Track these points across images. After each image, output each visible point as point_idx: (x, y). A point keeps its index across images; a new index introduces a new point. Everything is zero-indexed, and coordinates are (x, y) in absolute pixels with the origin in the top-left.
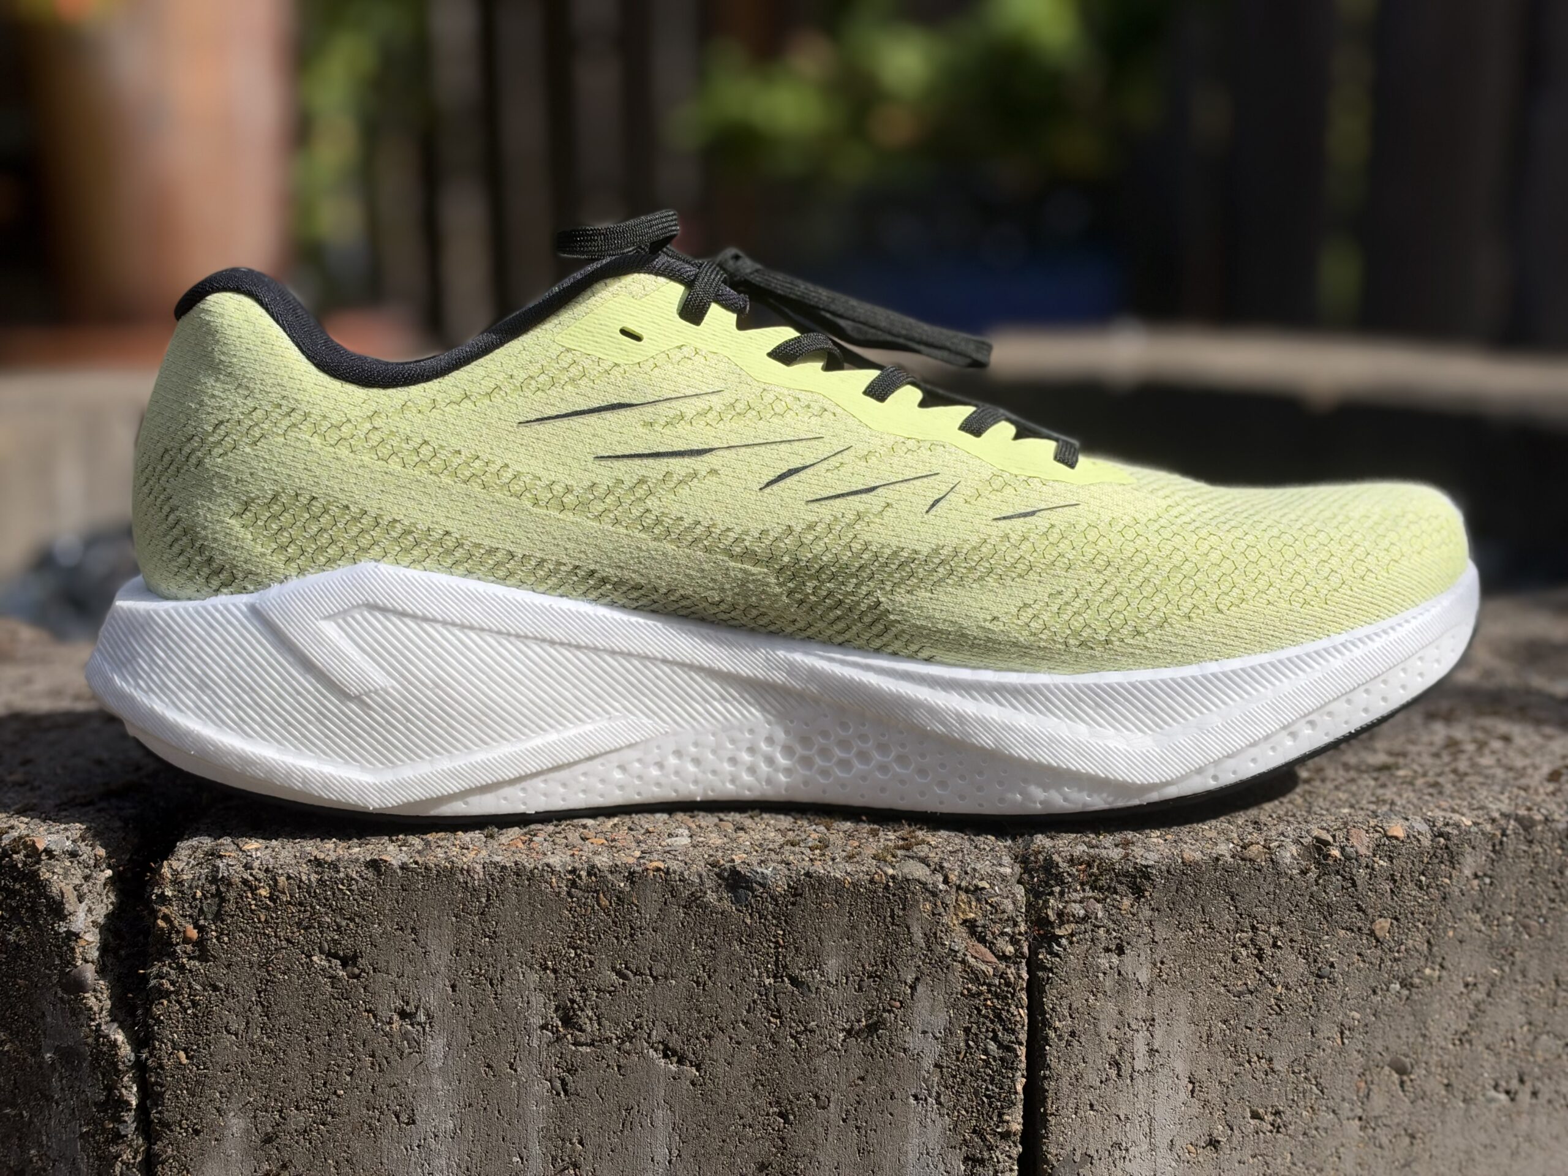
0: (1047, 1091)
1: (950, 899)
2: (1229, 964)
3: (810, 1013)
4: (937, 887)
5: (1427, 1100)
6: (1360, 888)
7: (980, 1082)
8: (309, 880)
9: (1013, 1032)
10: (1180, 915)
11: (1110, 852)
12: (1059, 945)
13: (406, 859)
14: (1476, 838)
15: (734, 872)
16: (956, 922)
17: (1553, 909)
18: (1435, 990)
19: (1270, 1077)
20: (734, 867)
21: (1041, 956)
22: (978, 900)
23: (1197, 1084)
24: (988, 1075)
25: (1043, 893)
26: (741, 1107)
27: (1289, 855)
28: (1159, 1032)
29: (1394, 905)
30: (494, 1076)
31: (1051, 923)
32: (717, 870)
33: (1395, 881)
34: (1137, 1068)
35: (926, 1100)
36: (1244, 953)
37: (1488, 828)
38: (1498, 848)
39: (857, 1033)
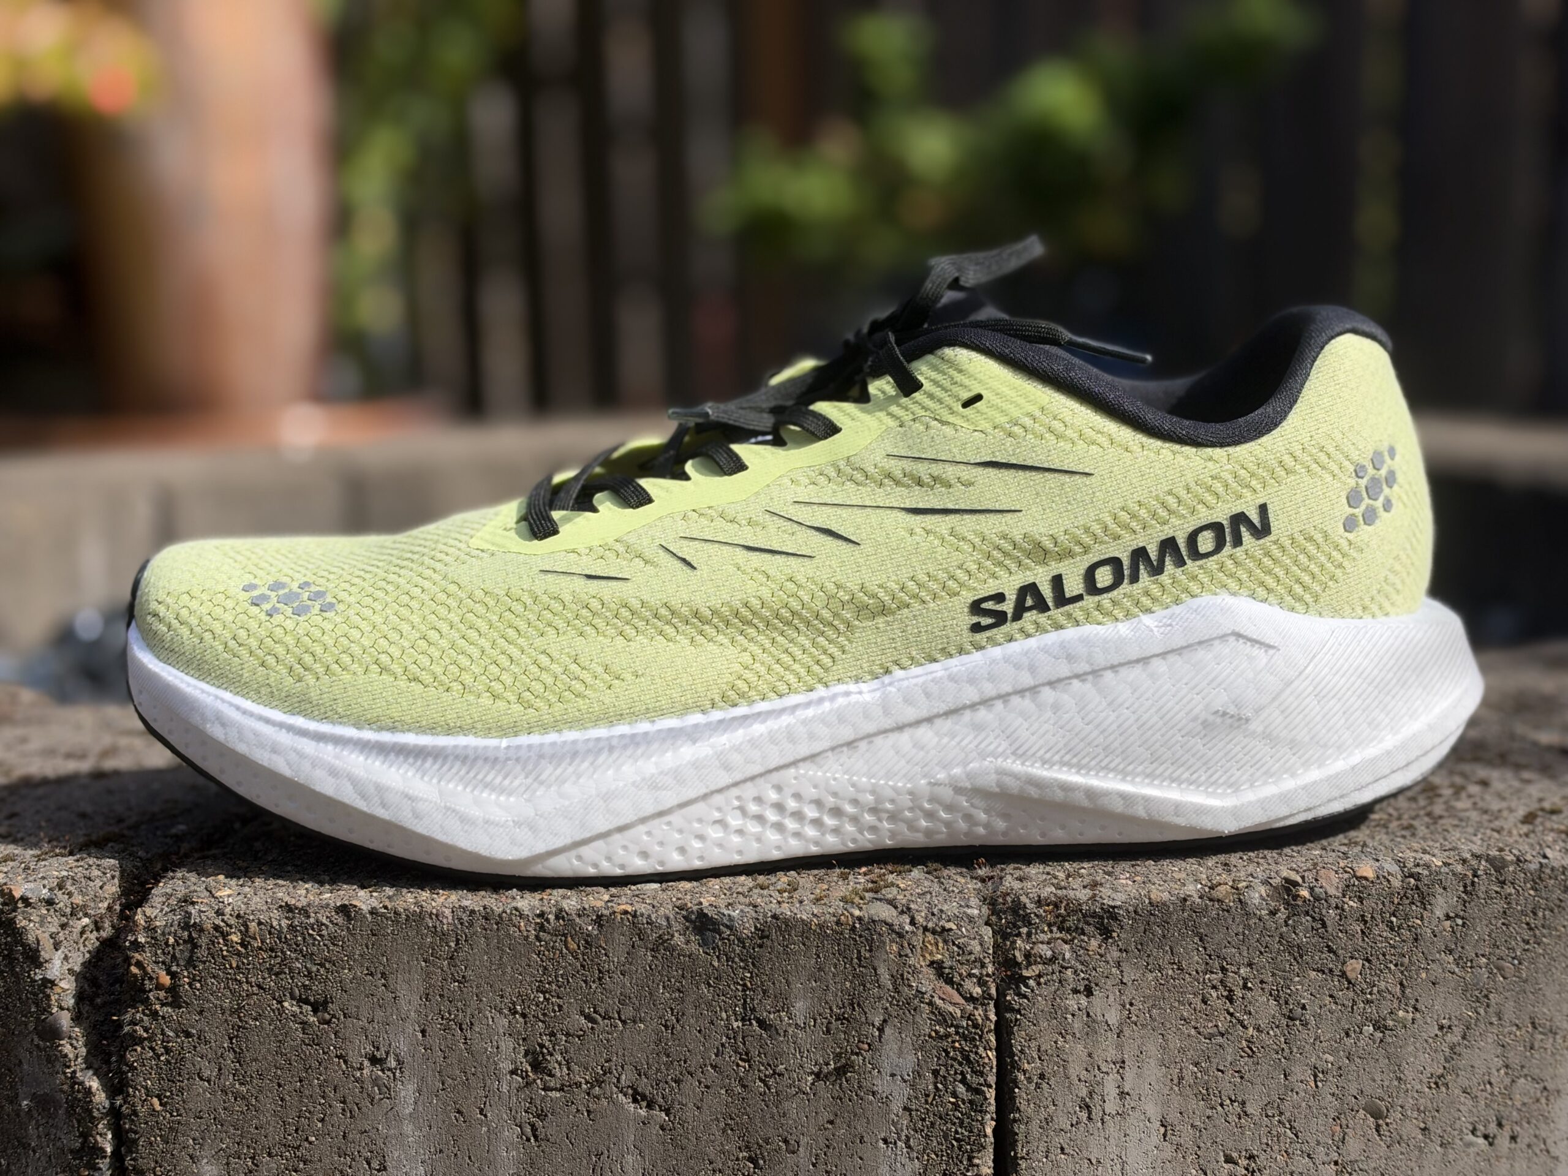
0: (1017, 1134)
1: (917, 941)
2: (1200, 1005)
3: (779, 1055)
4: (903, 928)
5: (1403, 1145)
6: (1330, 929)
7: (949, 1125)
8: (280, 925)
9: (982, 1074)
10: (1149, 956)
11: (1077, 893)
12: (1027, 986)
13: (375, 903)
14: (1446, 879)
15: (701, 914)
16: (923, 964)
17: (1527, 950)
18: (1409, 1033)
19: (1243, 1121)
20: (701, 910)
21: (1008, 998)
22: (945, 942)
23: (1169, 1128)
24: (958, 1118)
25: (1010, 934)
26: (711, 1151)
27: (1257, 895)
28: (1129, 1074)
29: (1365, 946)
30: (465, 1122)
31: (1018, 965)
32: (684, 913)
33: (1366, 922)
34: (1107, 1111)
35: (895, 1143)
36: (1214, 994)
37: (1459, 868)
38: (1469, 890)
39: (826, 1077)
